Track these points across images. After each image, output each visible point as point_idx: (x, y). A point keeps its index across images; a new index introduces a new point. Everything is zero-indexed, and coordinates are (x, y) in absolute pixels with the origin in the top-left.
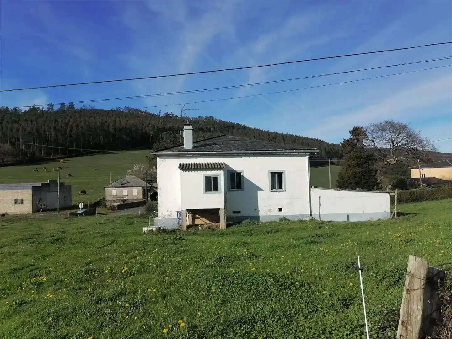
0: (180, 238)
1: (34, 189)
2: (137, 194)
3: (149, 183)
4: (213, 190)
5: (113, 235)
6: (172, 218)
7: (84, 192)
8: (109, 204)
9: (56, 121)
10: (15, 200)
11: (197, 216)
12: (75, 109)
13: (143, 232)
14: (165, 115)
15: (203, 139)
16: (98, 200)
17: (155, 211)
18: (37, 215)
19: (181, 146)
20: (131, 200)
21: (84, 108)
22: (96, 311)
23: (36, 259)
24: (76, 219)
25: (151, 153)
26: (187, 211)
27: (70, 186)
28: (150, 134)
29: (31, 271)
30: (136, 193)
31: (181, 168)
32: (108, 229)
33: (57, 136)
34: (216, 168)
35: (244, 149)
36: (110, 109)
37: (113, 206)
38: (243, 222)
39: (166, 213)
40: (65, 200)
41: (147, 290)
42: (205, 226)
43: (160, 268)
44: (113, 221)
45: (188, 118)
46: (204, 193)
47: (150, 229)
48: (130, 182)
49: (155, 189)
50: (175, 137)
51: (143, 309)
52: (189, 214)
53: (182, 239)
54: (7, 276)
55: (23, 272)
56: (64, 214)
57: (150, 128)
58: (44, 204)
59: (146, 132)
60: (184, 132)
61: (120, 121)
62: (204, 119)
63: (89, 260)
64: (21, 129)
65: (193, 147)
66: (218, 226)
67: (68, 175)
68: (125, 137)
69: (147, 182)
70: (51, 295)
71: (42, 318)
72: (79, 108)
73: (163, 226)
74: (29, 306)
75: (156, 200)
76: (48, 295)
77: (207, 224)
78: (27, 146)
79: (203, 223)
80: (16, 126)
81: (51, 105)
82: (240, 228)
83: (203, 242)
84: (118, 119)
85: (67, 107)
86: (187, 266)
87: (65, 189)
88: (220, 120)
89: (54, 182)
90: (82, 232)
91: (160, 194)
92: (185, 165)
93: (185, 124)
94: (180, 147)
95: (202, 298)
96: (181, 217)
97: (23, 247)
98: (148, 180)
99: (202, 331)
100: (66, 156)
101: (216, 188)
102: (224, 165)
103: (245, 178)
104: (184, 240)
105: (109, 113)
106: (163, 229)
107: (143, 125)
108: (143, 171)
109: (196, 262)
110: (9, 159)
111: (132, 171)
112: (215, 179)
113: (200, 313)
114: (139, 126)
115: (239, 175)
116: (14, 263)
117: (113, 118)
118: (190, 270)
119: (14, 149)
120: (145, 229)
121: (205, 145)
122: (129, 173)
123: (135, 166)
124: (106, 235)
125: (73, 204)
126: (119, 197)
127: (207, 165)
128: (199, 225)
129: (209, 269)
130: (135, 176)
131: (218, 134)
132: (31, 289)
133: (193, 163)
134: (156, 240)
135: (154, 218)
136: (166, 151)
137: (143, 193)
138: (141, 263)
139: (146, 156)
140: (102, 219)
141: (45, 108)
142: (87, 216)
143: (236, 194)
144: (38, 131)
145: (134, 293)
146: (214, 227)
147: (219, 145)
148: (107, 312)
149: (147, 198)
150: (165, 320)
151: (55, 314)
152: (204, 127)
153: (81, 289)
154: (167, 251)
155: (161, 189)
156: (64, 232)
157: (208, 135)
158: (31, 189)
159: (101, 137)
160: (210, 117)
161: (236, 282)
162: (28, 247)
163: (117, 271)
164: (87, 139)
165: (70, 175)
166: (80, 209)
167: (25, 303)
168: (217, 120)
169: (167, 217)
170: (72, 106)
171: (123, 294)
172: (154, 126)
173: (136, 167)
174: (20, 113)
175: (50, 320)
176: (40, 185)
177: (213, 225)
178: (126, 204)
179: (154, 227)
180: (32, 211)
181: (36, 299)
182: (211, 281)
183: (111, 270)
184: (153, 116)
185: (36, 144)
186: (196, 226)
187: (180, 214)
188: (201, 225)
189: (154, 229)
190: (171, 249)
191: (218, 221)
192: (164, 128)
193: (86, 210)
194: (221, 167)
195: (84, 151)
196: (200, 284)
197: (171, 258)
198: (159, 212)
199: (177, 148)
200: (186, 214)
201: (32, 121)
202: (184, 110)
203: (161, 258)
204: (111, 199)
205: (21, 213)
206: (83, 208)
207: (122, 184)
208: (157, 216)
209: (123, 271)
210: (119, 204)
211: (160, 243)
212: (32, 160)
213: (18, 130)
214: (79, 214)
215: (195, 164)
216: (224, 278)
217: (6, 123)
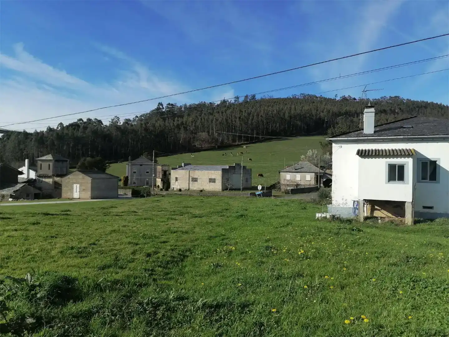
0: (357, 229)
1: (224, 170)
2: (310, 180)
3: (322, 169)
4: (398, 180)
5: (287, 217)
6: (348, 206)
7: (261, 175)
8: (283, 188)
9: (241, 111)
10: (210, 179)
11: (376, 207)
12: (256, 100)
13: (317, 218)
14: (342, 98)
15: (386, 122)
16: (274, 183)
17: (328, 198)
18: (225, 193)
19: (360, 130)
20: (304, 185)
21: (264, 98)
22: (277, 286)
23: (225, 230)
24: (255, 199)
25: (326, 139)
26: (365, 201)
27: (251, 170)
28: (324, 120)
29: (223, 240)
30: (308, 179)
31: (359, 154)
32: (282, 211)
33: (241, 125)
34: (403, 155)
35: (441, 133)
36: (286, 97)
37: (287, 190)
38: (437, 220)
39: (341, 202)
40: (247, 181)
41: (324, 277)
42: (387, 220)
43: (336, 257)
44: (287, 204)
45: (368, 100)
46: (386, 183)
47: (323, 215)
48: (303, 168)
49: (329, 176)
50: (352, 121)
51: (322, 294)
52: (367, 205)
53: (359, 231)
54: (206, 241)
55: (217, 239)
56: (245, 194)
57: (325, 113)
58: (231, 184)
59: (320, 119)
60: (364, 116)
61: (295, 107)
62: (388, 99)
63: (268, 237)
64: (214, 120)
65: (375, 132)
66: (403, 221)
67: (249, 159)
68: (299, 124)
69: (320, 169)
70: (238, 263)
71: (233, 281)
72: (260, 99)
73: (337, 214)
74: (223, 269)
75: (330, 186)
76: (237, 263)
77: (388, 217)
78: (219, 134)
79: (383, 216)
80: (211, 117)
81: (237, 98)
82: (433, 226)
83: (384, 237)
84: (293, 107)
85: (250, 98)
86: (366, 260)
87: (247, 171)
88: (408, 99)
89: (238, 165)
90: (261, 212)
91: (334, 181)
92: (364, 152)
93: (366, 107)
94: (359, 132)
95: (386, 297)
96: (357, 207)
97: (216, 219)
98: (321, 167)
99: (389, 333)
100: (248, 142)
101: (401, 178)
102: (413, 152)
103: (442, 167)
104: (361, 232)
105: (284, 101)
106: (338, 218)
107: (317, 110)
108: (316, 157)
109: (377, 258)
110: (206, 146)
111: (306, 157)
112: (401, 168)
113: (385, 313)
114: (314, 112)
115: (434, 164)
116: (210, 231)
117: (289, 106)
118: (371, 265)
119: (209, 137)
120: (318, 215)
121: (389, 129)
122: (303, 158)
123: (308, 151)
124: (282, 217)
125: (253, 185)
126: (292, 182)
127: (391, 152)
128: (379, 218)
129: (394, 268)
130: (308, 162)
131: (405, 116)
132: (223, 256)
133: (374, 149)
134: (331, 228)
135: (328, 205)
136: (343, 136)
137: (316, 179)
138: (316, 248)
139: (320, 142)
140: (278, 201)
141: (233, 101)
142: (264, 197)
143: (429, 186)
144: (227, 120)
145: (312, 277)
146: (398, 222)
147: (407, 129)
148: (287, 289)
149: (320, 184)
150: (345, 310)
151: (243, 280)
152: (387, 109)
153: (263, 263)
154: (343, 241)
155: (336, 177)
156: (246, 210)
157: (391, 118)
158: (221, 170)
159: (278, 125)
160: (396, 97)
161: (430, 288)
162: (219, 219)
163: (293, 252)
164: (265, 126)
165: (250, 159)
166: (258, 190)
167: (220, 266)
168: (404, 99)
169: (341, 206)
170: (254, 96)
171: (301, 275)
172: (329, 112)
173: (310, 153)
174: (214, 106)
175: (239, 285)
176: (228, 168)
177: (397, 219)
178: (299, 189)
179: (327, 214)
180: (221, 189)
181: (228, 264)
182: (396, 281)
183: (288, 250)
184: (329, 100)
185: (225, 132)
186: (375, 219)
187: (357, 203)
188: (381, 218)
189: (328, 217)
190: (347, 239)
191: (403, 215)
192: (340, 113)
193: (264, 192)
194: (409, 154)
195: (262, 138)
196: (383, 282)
197: (348, 249)
198: (333, 199)
199: (356, 133)
200: (364, 204)
201: (222, 113)
202: (366, 91)
203: (337, 247)
204: (286, 183)
205: (214, 190)
206: (261, 190)
207: (295, 170)
208: (331, 203)
209: (299, 253)
210: (293, 188)
211: (335, 231)
212: (223, 147)
213: (212, 121)
214: (257, 194)
215: (376, 150)
216: (413, 281)
217: (204, 115)
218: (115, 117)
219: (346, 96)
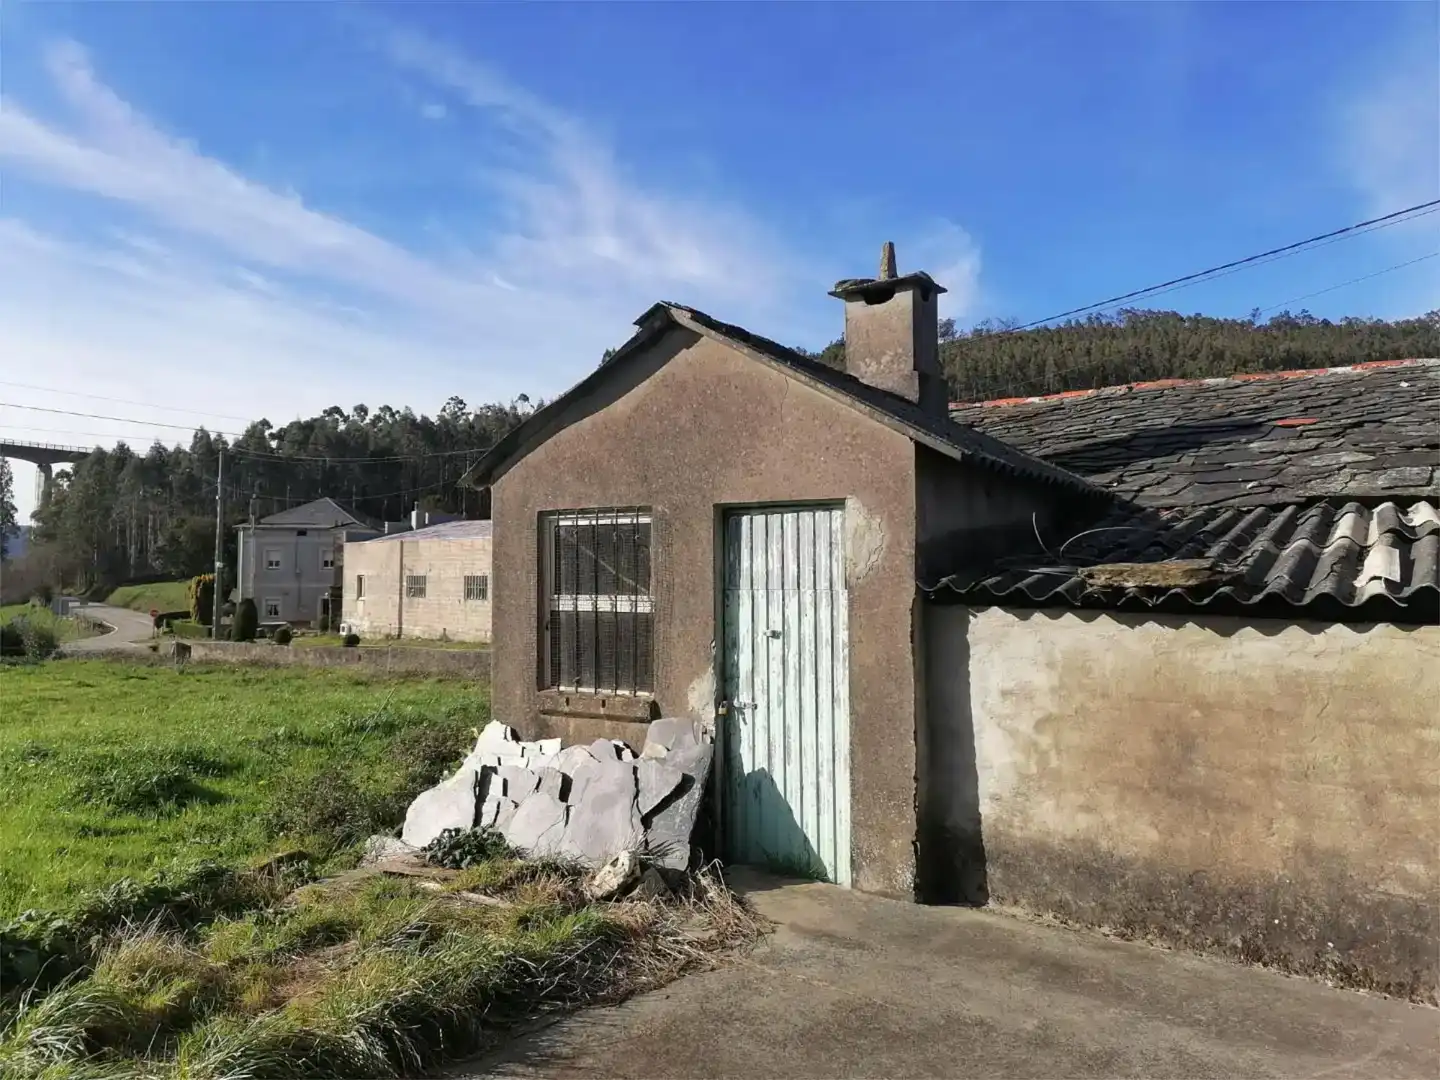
10: (468, 580)
14: (1275, 321)
218: (452, 399)
219: (1292, 315)
